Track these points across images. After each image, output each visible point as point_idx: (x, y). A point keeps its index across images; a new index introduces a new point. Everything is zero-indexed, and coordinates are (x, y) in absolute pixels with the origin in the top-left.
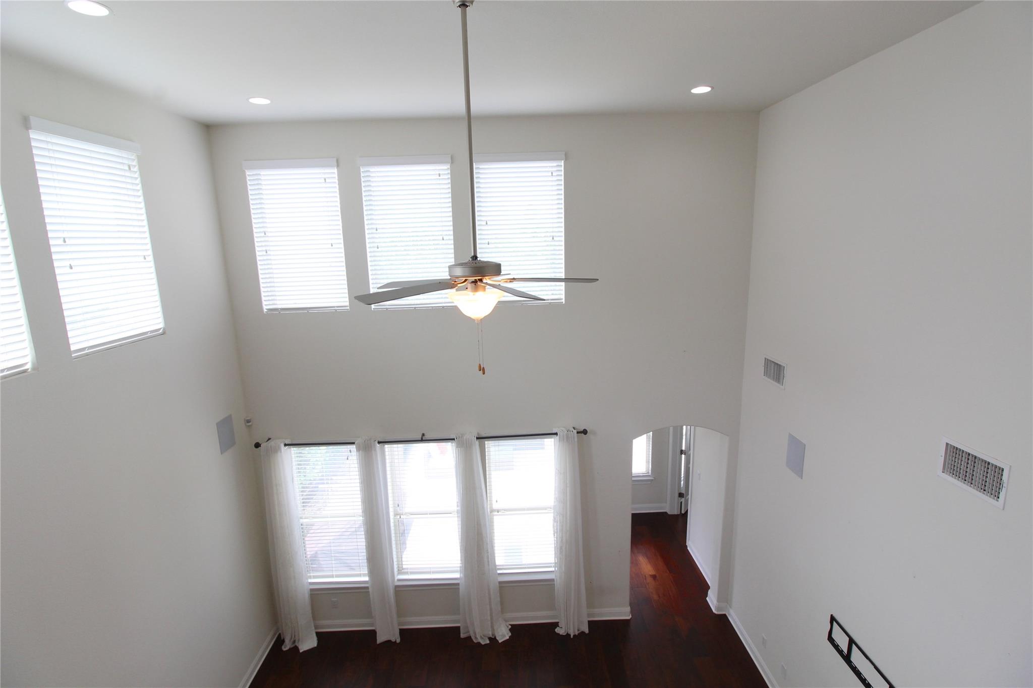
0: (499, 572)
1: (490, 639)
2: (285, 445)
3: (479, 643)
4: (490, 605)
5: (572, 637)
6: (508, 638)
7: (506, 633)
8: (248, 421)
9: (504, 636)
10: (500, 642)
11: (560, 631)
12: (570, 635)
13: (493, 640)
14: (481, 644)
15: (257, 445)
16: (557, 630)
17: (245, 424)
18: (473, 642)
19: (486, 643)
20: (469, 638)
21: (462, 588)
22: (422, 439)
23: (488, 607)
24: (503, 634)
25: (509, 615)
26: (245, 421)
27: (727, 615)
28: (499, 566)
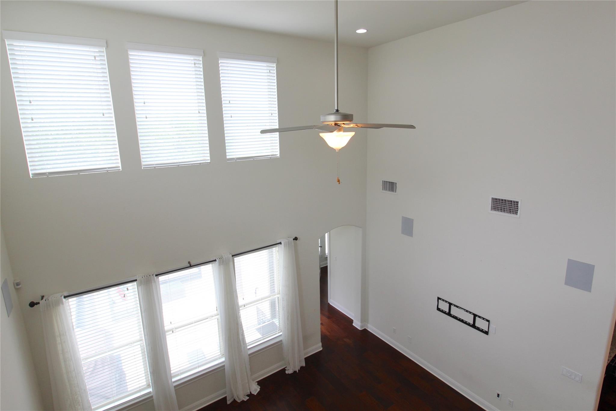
0: (248, 347)
1: (248, 396)
2: (65, 297)
3: (243, 401)
4: (246, 372)
5: (297, 372)
6: (259, 390)
7: (256, 388)
8: (18, 284)
9: (256, 390)
10: (255, 394)
11: (289, 371)
12: (296, 371)
13: (250, 395)
14: (244, 401)
15: (32, 304)
16: (287, 372)
17: (14, 287)
18: (238, 402)
19: (247, 399)
20: (235, 401)
21: (227, 368)
22: (190, 265)
23: (246, 373)
24: (255, 389)
25: (256, 375)
26: (14, 284)
27: (367, 329)
28: (248, 343)
